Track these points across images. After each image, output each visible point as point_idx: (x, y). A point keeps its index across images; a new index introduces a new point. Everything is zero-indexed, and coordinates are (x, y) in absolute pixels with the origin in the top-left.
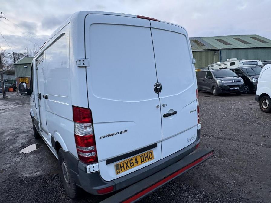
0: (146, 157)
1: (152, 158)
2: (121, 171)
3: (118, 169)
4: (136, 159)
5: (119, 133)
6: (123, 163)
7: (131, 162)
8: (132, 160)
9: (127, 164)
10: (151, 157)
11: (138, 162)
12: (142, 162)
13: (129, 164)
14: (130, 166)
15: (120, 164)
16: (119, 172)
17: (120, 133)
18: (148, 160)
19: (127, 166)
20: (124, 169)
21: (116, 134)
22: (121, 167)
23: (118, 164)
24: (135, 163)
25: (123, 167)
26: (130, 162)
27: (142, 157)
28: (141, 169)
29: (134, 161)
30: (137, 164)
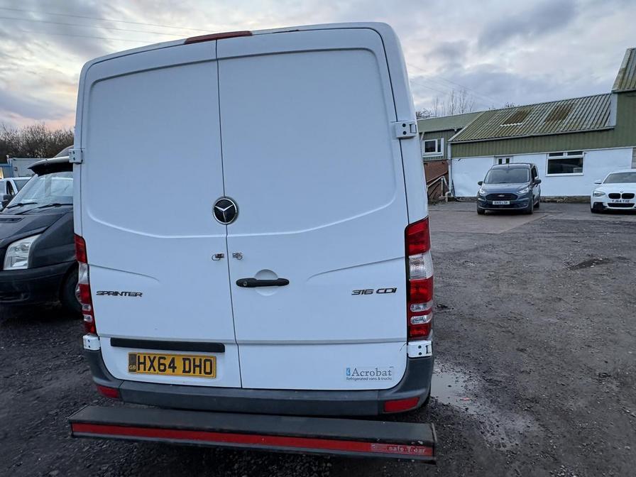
0: (198, 366)
1: (210, 373)
2: (139, 369)
3: (134, 362)
4: (173, 361)
5: (126, 293)
6: (145, 357)
7: (162, 361)
8: (165, 358)
9: (152, 362)
10: (208, 370)
11: (176, 368)
12: (184, 371)
13: (156, 364)
14: (157, 368)
15: (139, 356)
16: (135, 371)
17: (128, 294)
18: (200, 373)
19: (152, 365)
20: (145, 370)
21: (121, 295)
22: (140, 363)
23: (135, 355)
24: (170, 367)
25: (144, 363)
26: (159, 361)
27: (187, 362)
28: (181, 387)
29: (167, 362)
30: (173, 371)
